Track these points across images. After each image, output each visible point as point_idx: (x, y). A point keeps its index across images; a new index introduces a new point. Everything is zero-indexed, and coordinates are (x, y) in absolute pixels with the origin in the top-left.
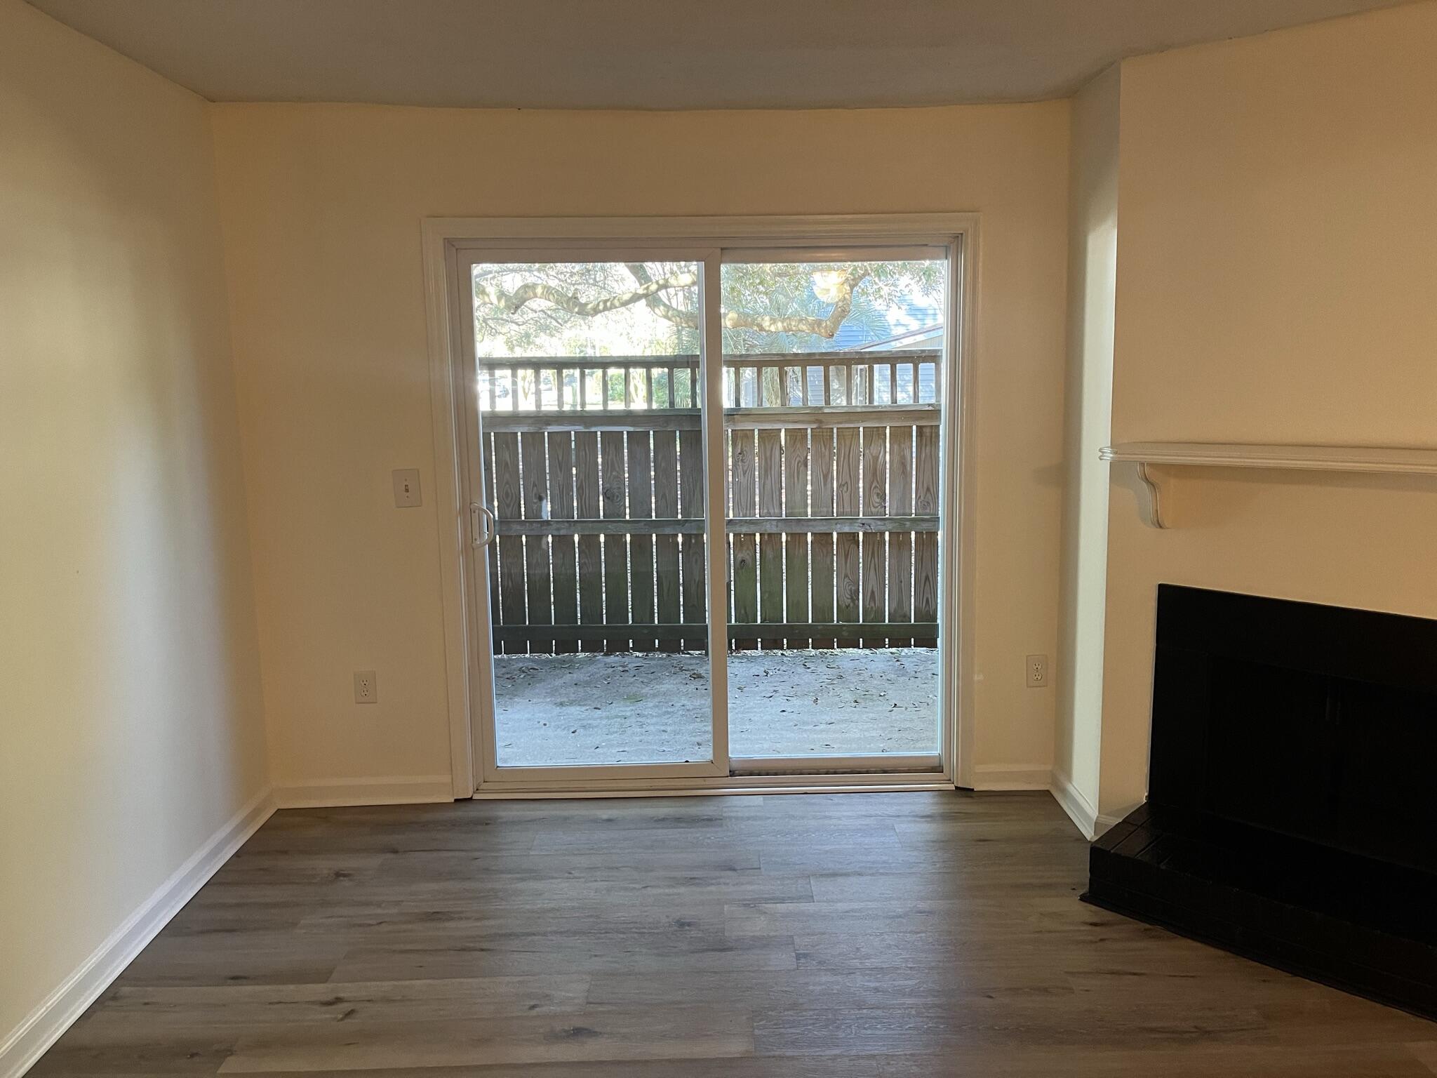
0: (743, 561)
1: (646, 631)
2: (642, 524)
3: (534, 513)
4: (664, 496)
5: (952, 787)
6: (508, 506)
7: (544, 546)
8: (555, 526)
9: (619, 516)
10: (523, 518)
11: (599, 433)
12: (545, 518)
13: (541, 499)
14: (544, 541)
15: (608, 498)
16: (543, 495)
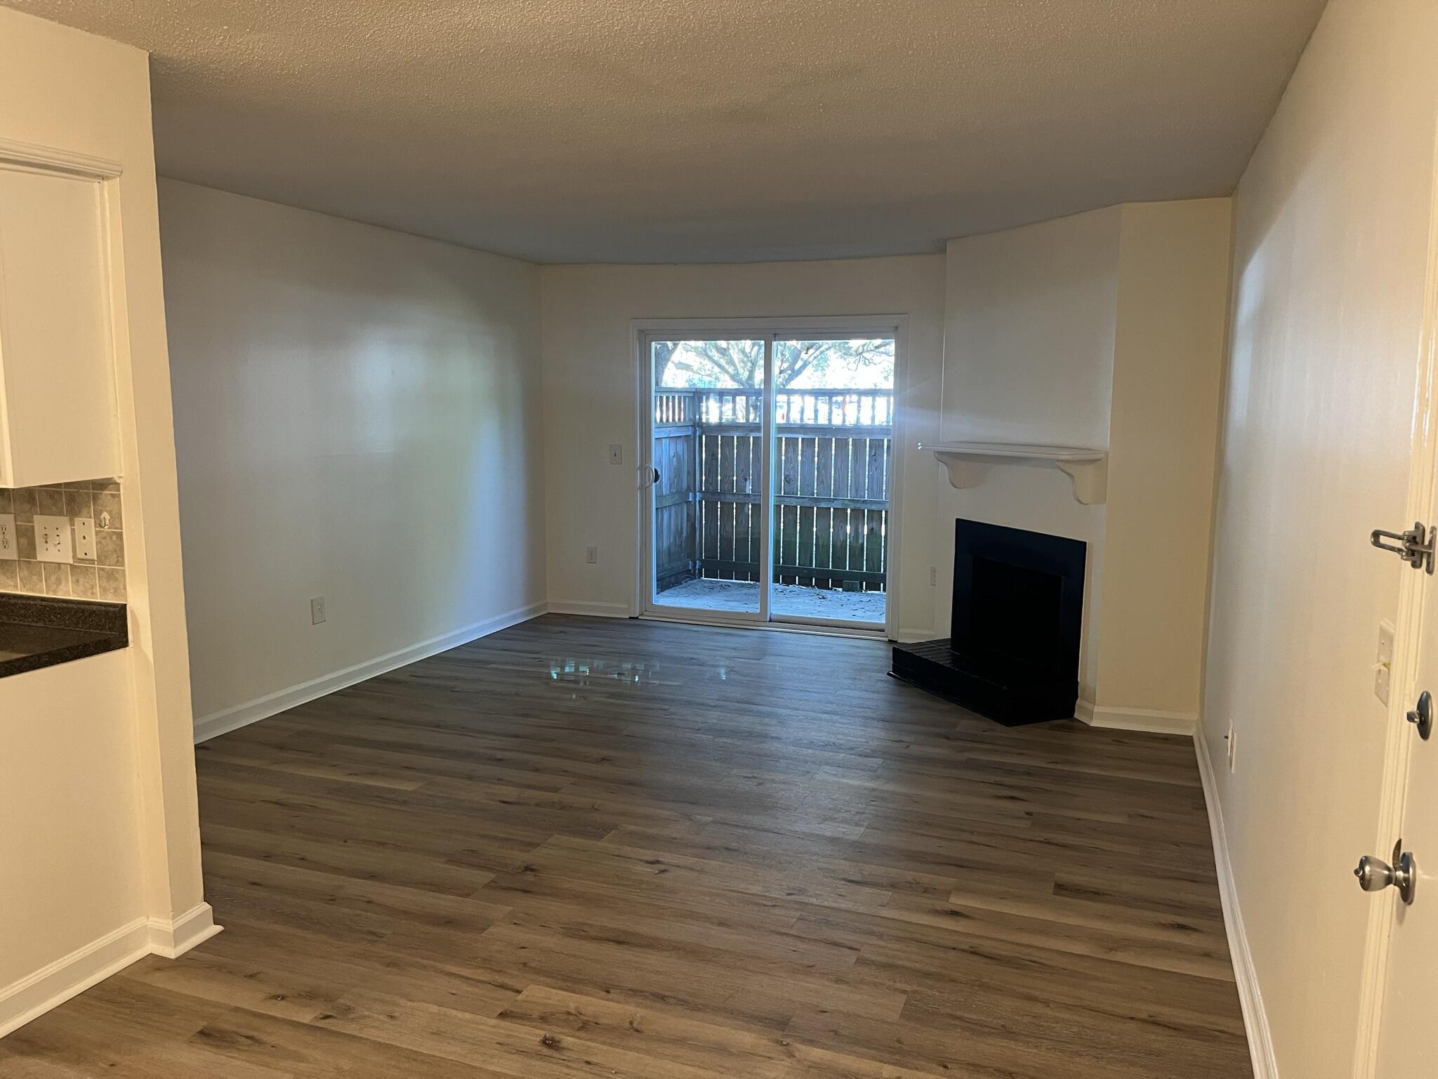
0: (873, 529)
1: (805, 571)
2: (807, 499)
3: (741, 489)
4: (822, 482)
5: (887, 639)
6: (726, 483)
7: (746, 511)
8: (753, 498)
9: (793, 493)
10: (735, 491)
11: (784, 439)
12: (747, 492)
13: (746, 480)
14: (747, 505)
15: (787, 481)
16: (747, 477)
